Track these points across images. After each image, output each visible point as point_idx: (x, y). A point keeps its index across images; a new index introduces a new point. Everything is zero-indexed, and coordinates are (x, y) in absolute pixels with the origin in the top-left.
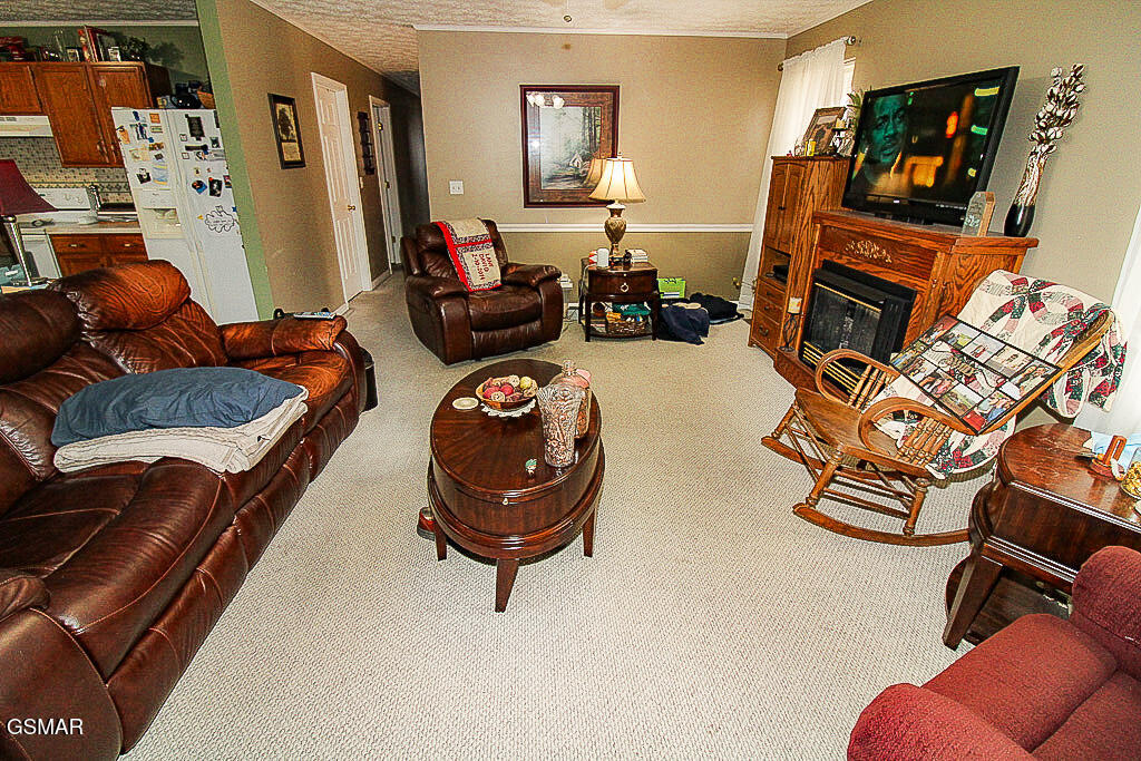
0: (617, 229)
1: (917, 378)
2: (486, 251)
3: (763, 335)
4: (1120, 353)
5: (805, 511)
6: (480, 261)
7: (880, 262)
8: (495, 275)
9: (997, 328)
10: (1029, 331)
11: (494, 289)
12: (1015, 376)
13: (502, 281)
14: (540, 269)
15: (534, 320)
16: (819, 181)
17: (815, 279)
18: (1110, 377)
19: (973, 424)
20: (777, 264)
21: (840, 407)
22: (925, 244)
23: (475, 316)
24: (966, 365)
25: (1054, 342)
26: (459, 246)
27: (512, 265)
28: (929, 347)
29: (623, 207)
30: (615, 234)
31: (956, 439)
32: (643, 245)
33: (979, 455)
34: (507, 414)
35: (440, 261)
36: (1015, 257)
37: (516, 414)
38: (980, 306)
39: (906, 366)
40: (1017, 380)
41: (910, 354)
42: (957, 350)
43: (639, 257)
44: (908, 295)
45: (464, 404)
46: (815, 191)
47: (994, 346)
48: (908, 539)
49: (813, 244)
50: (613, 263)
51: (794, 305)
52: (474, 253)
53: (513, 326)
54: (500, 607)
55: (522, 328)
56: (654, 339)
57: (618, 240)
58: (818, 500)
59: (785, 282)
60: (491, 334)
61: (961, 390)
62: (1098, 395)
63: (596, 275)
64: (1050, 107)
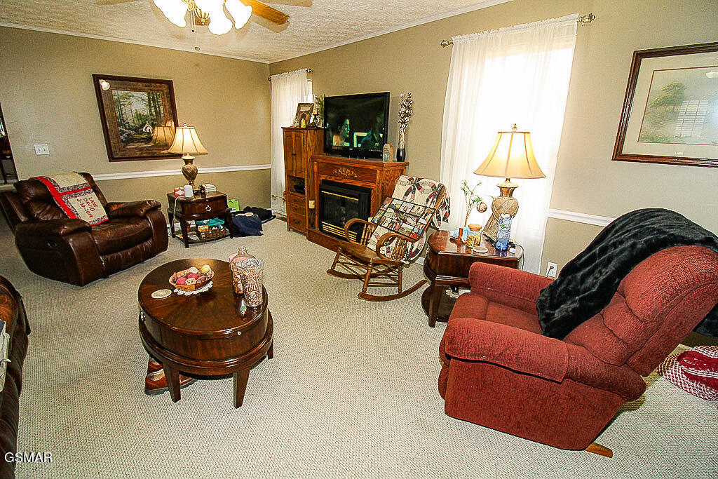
0: (193, 172)
1: (386, 226)
2: (89, 196)
3: (294, 224)
4: (448, 200)
5: (363, 295)
6: (85, 204)
7: (352, 177)
8: (100, 213)
9: (408, 199)
10: (420, 198)
11: (103, 223)
12: (422, 215)
13: (108, 216)
14: (144, 203)
15: (147, 240)
16: (310, 139)
17: (321, 190)
18: (447, 210)
19: (414, 238)
20: (295, 184)
21: (358, 246)
22: (371, 167)
23: (100, 244)
24: (401, 216)
25: (431, 200)
26: (63, 194)
27: (112, 204)
28: (385, 212)
29: (193, 157)
30: (190, 176)
31: (409, 245)
32: (211, 181)
33: (417, 250)
34: (198, 292)
35: (48, 208)
36: (403, 170)
37: (205, 289)
38: (400, 190)
39: (379, 221)
40: (423, 217)
41: (378, 216)
42: (397, 211)
43: (210, 189)
44: (368, 191)
45: (161, 294)
46: (311, 145)
47: (410, 206)
48: (401, 295)
49: (314, 173)
50: (196, 194)
51: (312, 204)
52: (79, 198)
53: (131, 247)
54: (238, 404)
55: (138, 246)
56: (232, 238)
57: (193, 179)
58: (366, 289)
59: (304, 193)
60: (115, 255)
61: (404, 225)
62: (445, 218)
63: (185, 203)
64: (404, 109)
